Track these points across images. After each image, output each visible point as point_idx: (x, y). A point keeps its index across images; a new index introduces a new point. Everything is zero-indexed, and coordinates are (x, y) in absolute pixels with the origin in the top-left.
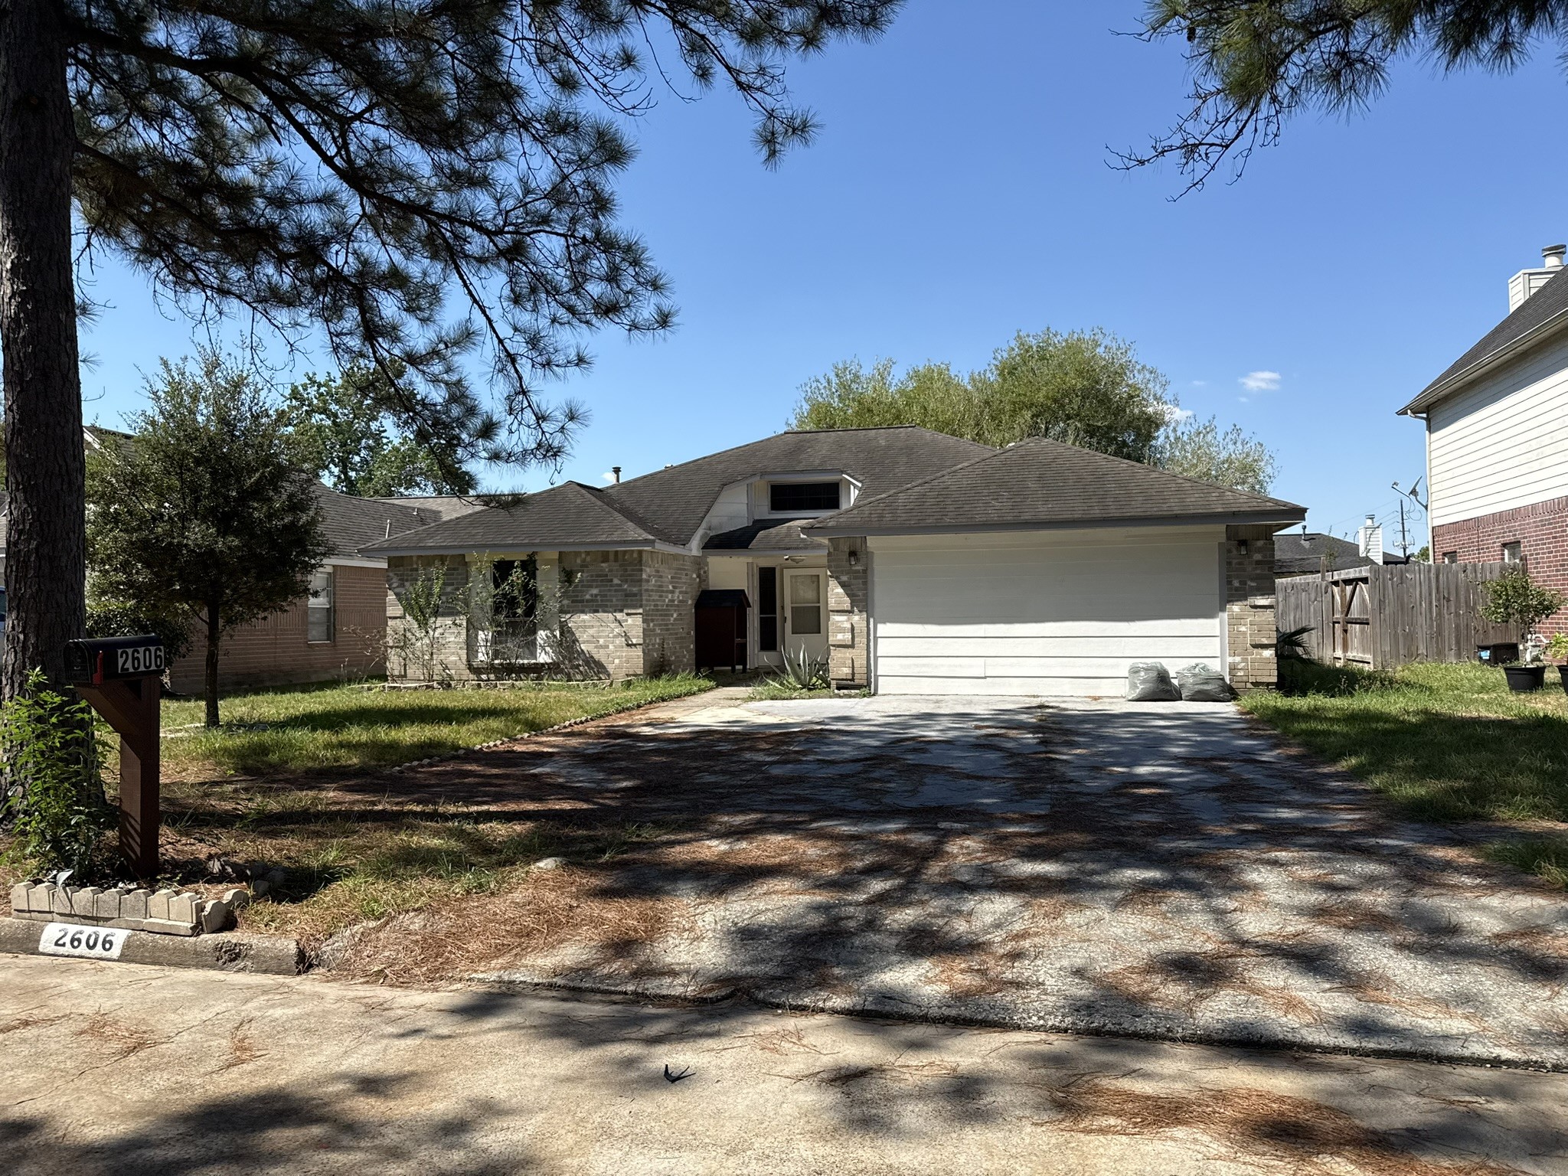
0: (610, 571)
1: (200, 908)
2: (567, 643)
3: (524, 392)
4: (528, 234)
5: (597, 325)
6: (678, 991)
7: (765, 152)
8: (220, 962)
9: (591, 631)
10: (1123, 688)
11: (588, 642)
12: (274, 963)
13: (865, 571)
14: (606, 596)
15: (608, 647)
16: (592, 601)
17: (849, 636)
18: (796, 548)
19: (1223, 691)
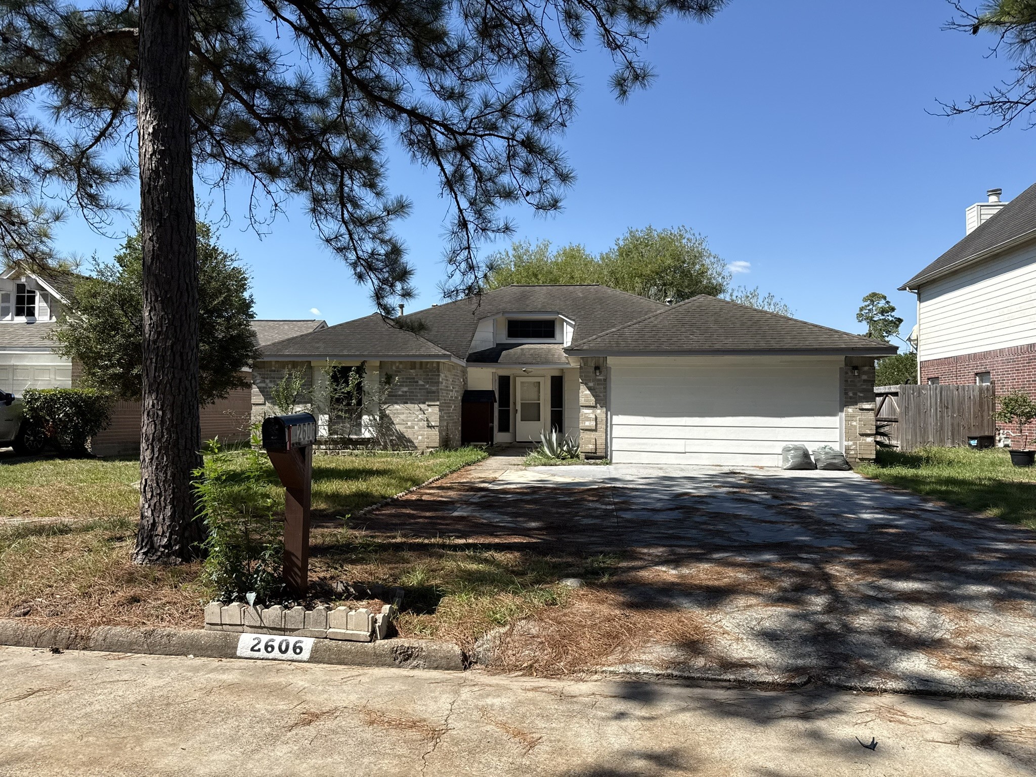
0: (417, 375)
1: (375, 621)
2: (385, 425)
3: (469, 248)
4: (481, 136)
5: (498, 205)
6: (769, 679)
7: (617, 92)
8: (397, 662)
9: (402, 417)
10: (779, 461)
11: (399, 424)
12: (444, 662)
13: (605, 380)
14: (413, 392)
15: (414, 428)
16: (403, 396)
17: (593, 423)
18: (530, 364)
19: (844, 464)
